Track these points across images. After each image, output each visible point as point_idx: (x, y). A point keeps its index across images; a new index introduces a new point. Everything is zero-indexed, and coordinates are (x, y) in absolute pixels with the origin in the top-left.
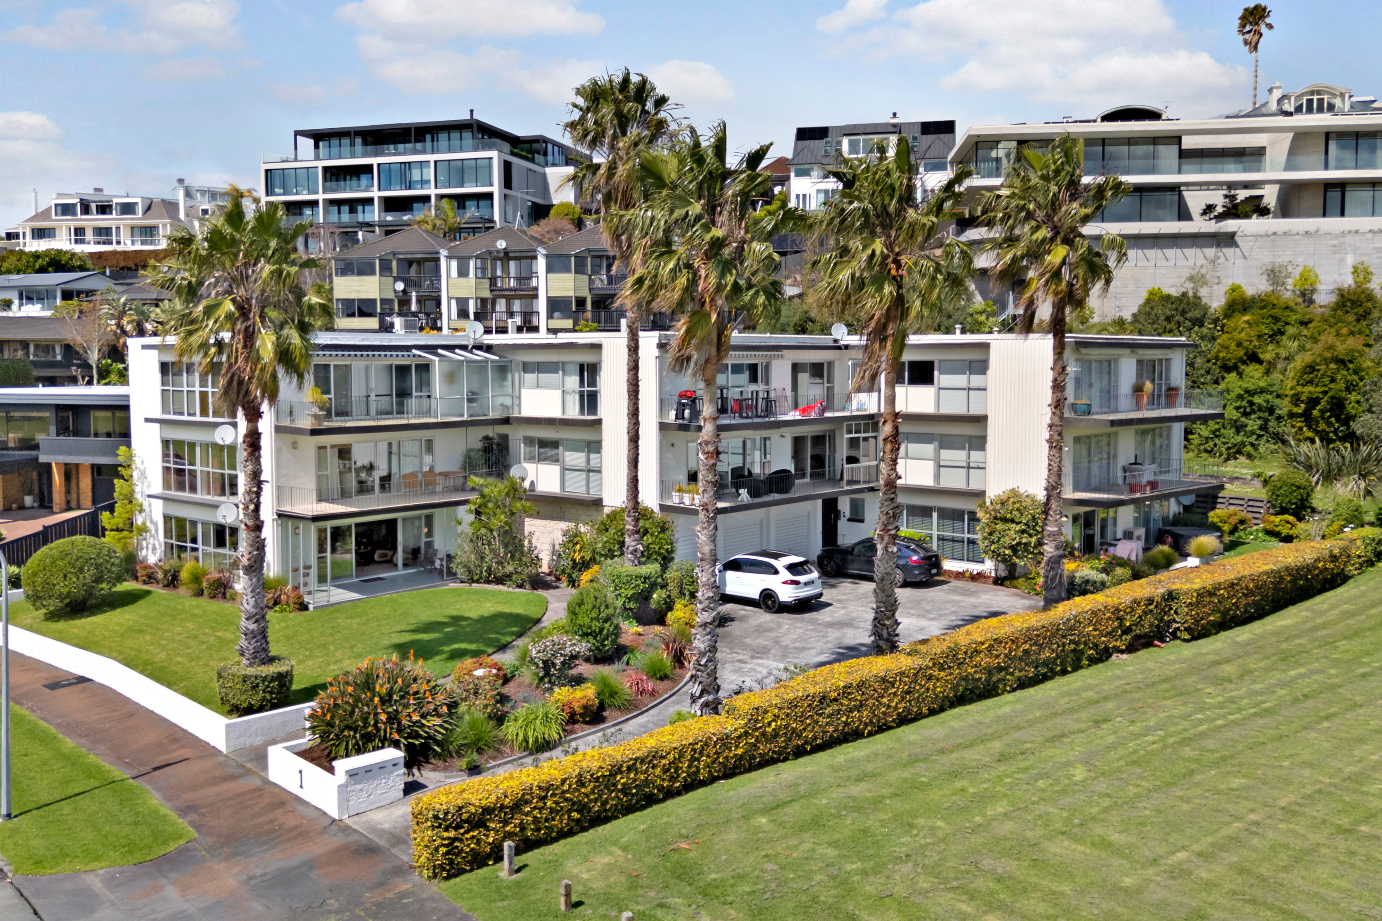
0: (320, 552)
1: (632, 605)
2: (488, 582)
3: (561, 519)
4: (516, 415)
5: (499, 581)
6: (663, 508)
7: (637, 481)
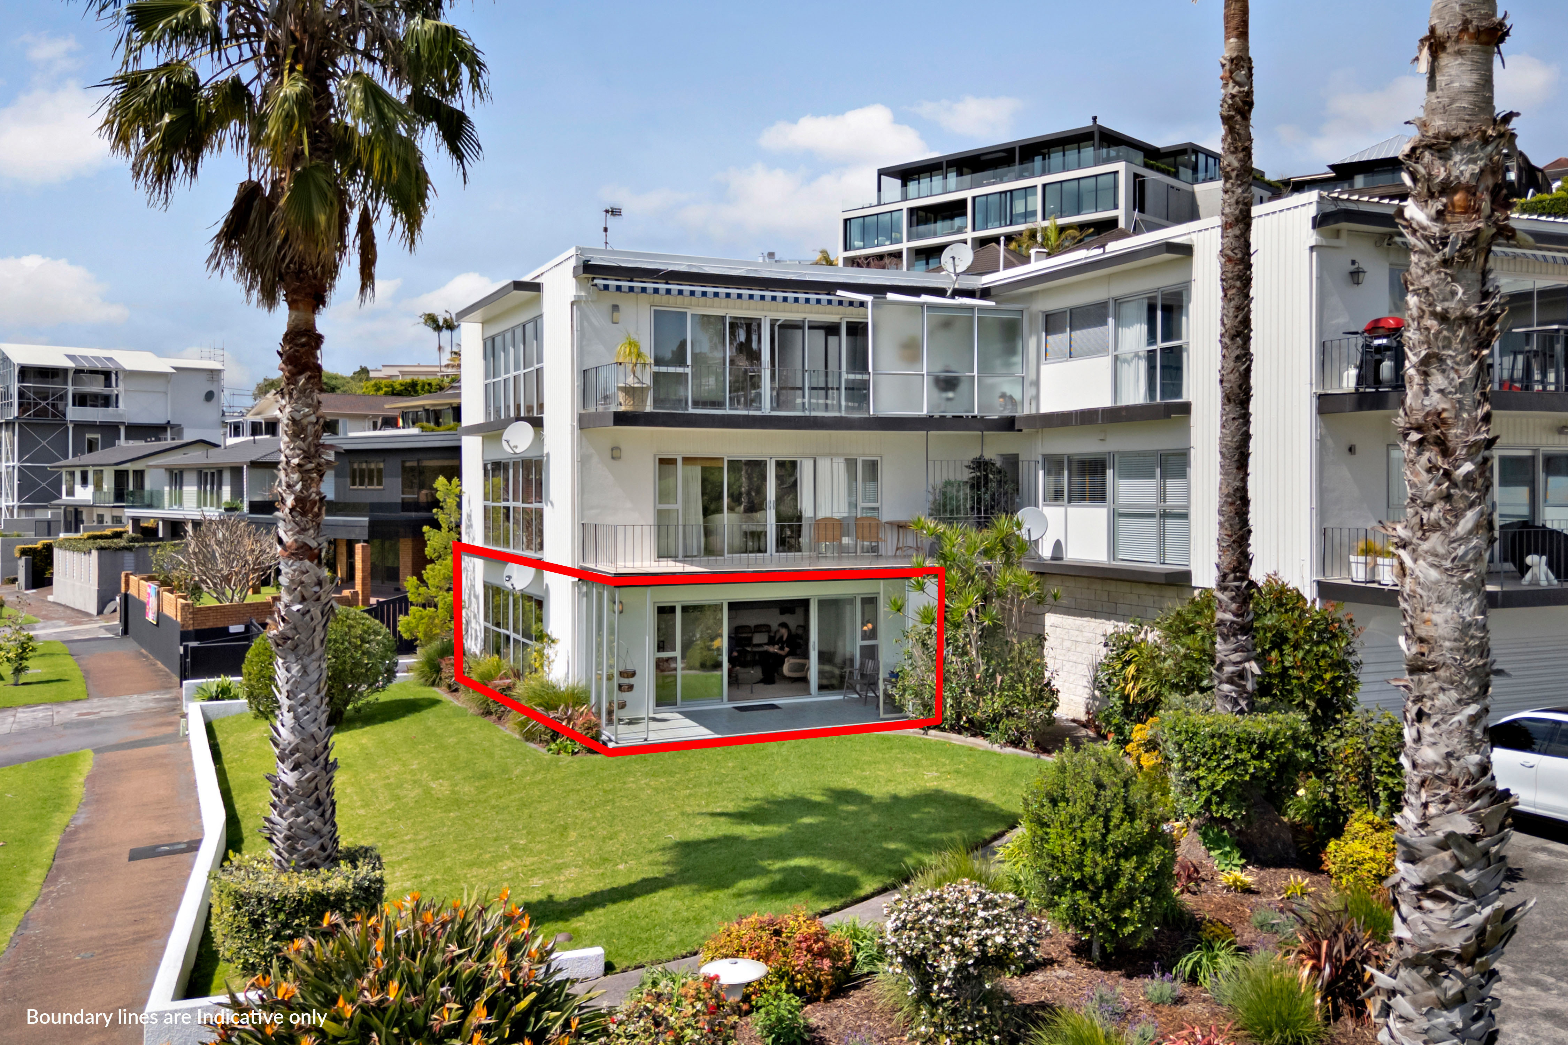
0: (661, 647)
1: (1226, 811)
2: (957, 729)
3: (1109, 615)
4: (1027, 410)
5: (977, 728)
6: (1325, 590)
7: (1245, 501)
